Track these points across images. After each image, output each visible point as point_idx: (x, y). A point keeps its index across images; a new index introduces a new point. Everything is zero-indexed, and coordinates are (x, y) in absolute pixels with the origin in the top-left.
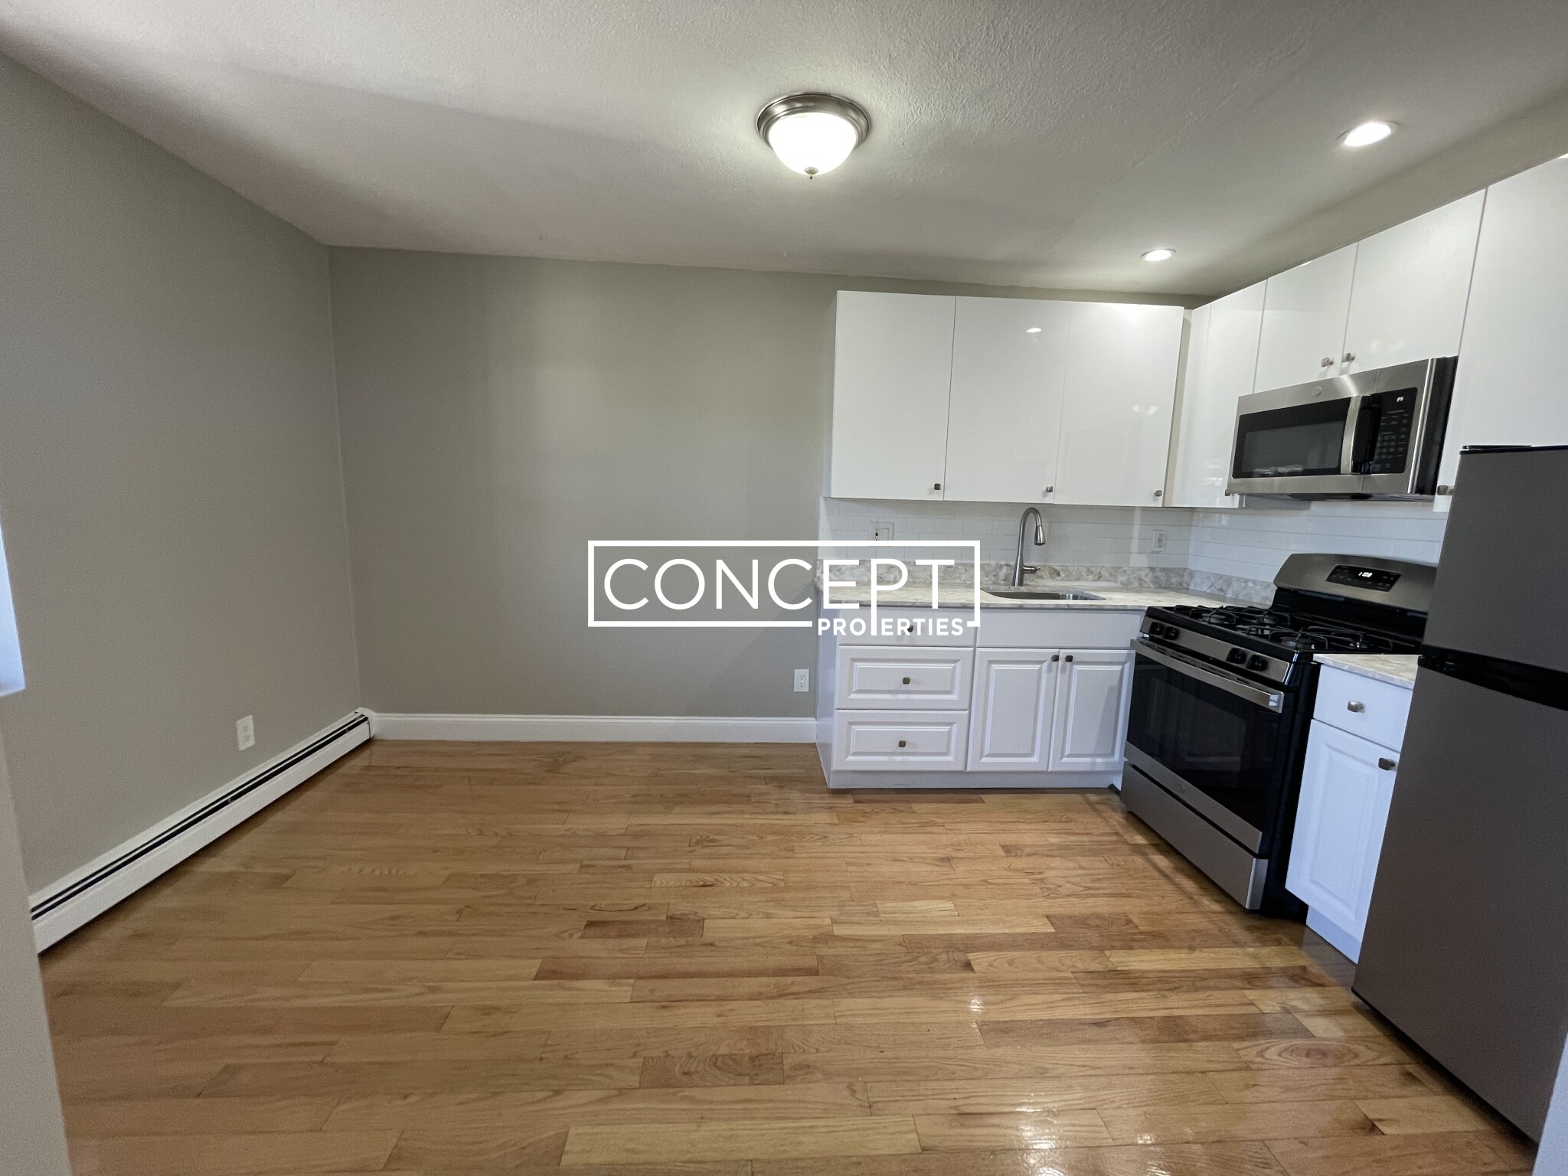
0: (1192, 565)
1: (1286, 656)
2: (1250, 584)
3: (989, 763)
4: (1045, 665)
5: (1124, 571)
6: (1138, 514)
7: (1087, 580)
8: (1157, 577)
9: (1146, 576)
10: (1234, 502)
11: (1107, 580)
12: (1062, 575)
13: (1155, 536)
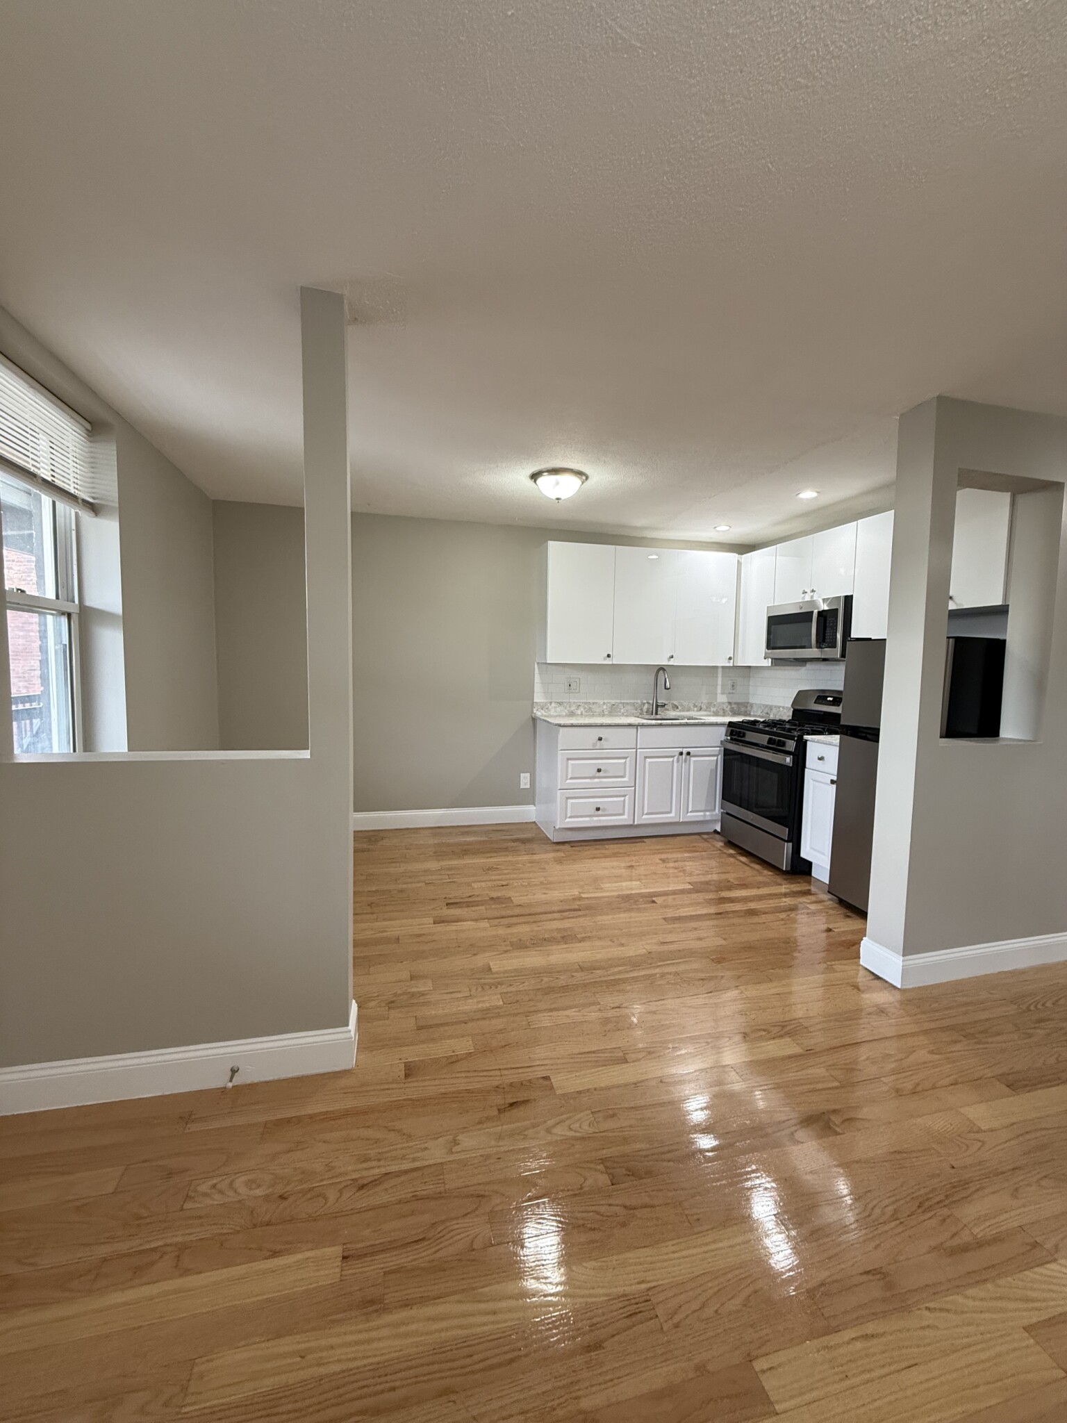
0: (751, 701)
1: (792, 738)
2: (781, 709)
3: (647, 819)
4: (676, 758)
5: (715, 705)
6: (720, 671)
7: (694, 711)
8: (733, 708)
9: (727, 707)
10: (768, 663)
11: (705, 711)
12: (680, 708)
13: (730, 683)
